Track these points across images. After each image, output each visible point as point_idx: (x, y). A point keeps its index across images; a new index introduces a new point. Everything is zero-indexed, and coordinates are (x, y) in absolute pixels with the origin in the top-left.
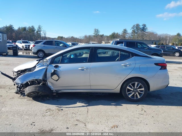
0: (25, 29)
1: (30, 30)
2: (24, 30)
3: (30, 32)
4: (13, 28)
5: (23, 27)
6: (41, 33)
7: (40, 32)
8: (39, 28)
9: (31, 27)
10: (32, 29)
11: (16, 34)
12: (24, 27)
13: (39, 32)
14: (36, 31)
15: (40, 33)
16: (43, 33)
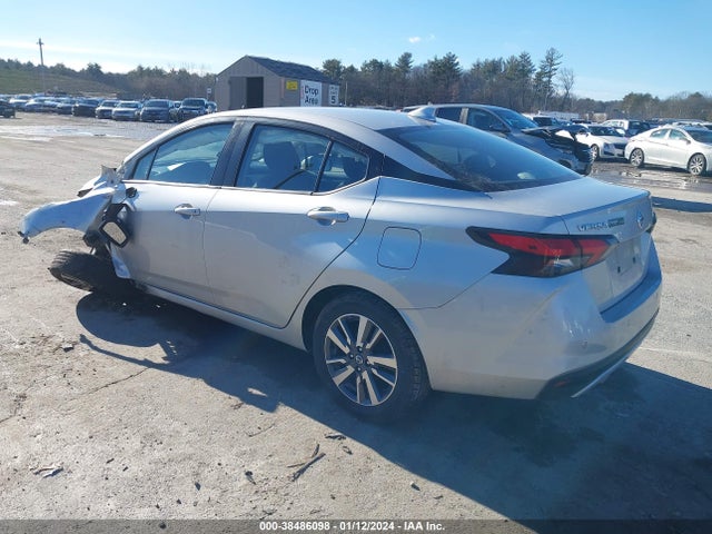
0: (494, 67)
1: (512, 69)
2: (489, 71)
3: (511, 79)
4: (458, 63)
5: (490, 59)
6: (554, 79)
7: (550, 77)
8: (550, 60)
9: (519, 59)
10: (521, 68)
11: (461, 86)
12: (493, 61)
13: (545, 79)
14: (533, 76)
15: (549, 81)
16: (561, 83)
